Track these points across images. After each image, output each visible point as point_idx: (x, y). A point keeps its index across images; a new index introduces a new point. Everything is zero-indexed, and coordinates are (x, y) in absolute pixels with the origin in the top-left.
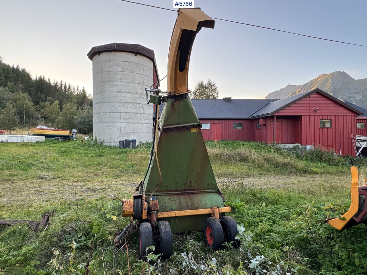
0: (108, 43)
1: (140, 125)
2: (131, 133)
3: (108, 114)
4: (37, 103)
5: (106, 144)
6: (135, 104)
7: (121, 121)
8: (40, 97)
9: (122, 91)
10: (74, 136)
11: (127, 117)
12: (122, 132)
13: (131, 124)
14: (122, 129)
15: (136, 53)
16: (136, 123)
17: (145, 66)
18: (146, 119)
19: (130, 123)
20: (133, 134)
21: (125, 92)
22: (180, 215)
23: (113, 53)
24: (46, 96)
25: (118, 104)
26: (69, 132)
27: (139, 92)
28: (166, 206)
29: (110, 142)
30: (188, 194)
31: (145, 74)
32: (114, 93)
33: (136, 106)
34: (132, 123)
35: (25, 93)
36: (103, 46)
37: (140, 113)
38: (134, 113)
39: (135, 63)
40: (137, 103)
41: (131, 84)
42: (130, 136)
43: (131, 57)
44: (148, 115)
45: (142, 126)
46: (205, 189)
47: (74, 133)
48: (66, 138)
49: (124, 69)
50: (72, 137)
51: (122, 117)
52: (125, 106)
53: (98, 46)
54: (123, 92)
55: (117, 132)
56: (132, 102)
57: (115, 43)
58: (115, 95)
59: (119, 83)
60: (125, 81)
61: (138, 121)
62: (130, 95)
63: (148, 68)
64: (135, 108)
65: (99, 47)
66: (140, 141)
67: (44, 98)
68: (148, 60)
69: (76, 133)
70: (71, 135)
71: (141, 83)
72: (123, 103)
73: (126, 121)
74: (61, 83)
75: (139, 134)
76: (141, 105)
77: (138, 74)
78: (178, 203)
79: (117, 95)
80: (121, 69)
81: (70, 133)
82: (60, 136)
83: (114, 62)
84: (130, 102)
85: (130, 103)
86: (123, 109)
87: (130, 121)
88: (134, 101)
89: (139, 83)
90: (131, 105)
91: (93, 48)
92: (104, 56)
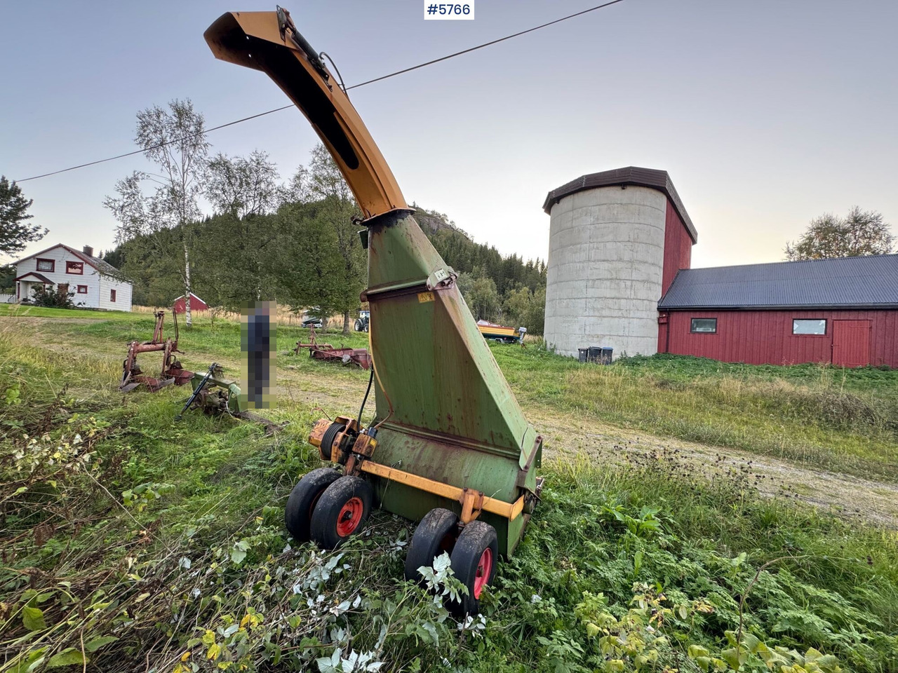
0: (572, 180)
1: (624, 322)
2: (604, 336)
3: (565, 301)
4: (502, 291)
5: (558, 352)
6: (617, 281)
7: (586, 314)
8: (507, 283)
9: (593, 259)
10: (521, 337)
11: (599, 307)
12: (587, 333)
13: (605, 319)
14: (588, 328)
15: (623, 185)
16: (616, 317)
17: (644, 205)
18: (638, 310)
19: (604, 317)
20: (608, 337)
21: (598, 261)
22: (396, 479)
23: (581, 194)
24: (515, 281)
25: (583, 284)
26: (513, 331)
27: (626, 258)
28: (391, 455)
29: (565, 350)
30: (450, 444)
31: (642, 221)
32: (578, 265)
33: (618, 284)
34: (607, 317)
35: (489, 278)
36: (564, 186)
37: (625, 298)
38: (613, 298)
39: (621, 204)
40: (620, 280)
41: (609, 245)
42: (603, 341)
43: (614, 194)
44: (645, 301)
45: (629, 323)
46: (485, 443)
47: (521, 332)
48: (510, 340)
49: (598, 219)
50: (519, 338)
51: (589, 305)
52: (595, 286)
53: (557, 189)
54: (594, 261)
55: (578, 332)
56: (609, 277)
57: (583, 176)
58: (578, 268)
59: (588, 245)
60: (599, 240)
61: (620, 313)
62: (606, 265)
63: (650, 208)
64: (615, 289)
65: (557, 191)
66: (623, 352)
67: (512, 285)
68: (651, 193)
69: (525, 333)
70: (518, 336)
71: (632, 240)
72: (593, 280)
73: (597, 314)
74: (538, 260)
75: (620, 338)
76: (629, 283)
77: (625, 223)
78: (415, 456)
79: (583, 267)
80: (592, 219)
81: (516, 332)
82: (503, 337)
83: (580, 210)
84: (606, 277)
85: (607, 279)
86: (591, 292)
87: (605, 313)
88: (614, 276)
89: (627, 240)
90: (608, 283)
91: (550, 194)
92: (566, 203)
